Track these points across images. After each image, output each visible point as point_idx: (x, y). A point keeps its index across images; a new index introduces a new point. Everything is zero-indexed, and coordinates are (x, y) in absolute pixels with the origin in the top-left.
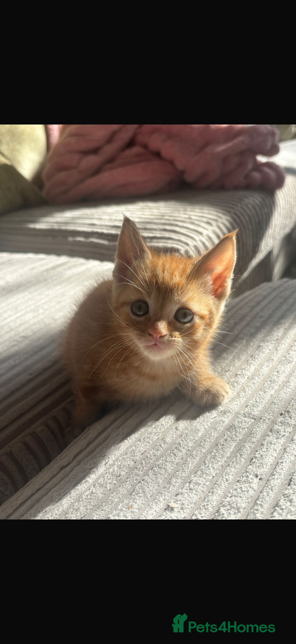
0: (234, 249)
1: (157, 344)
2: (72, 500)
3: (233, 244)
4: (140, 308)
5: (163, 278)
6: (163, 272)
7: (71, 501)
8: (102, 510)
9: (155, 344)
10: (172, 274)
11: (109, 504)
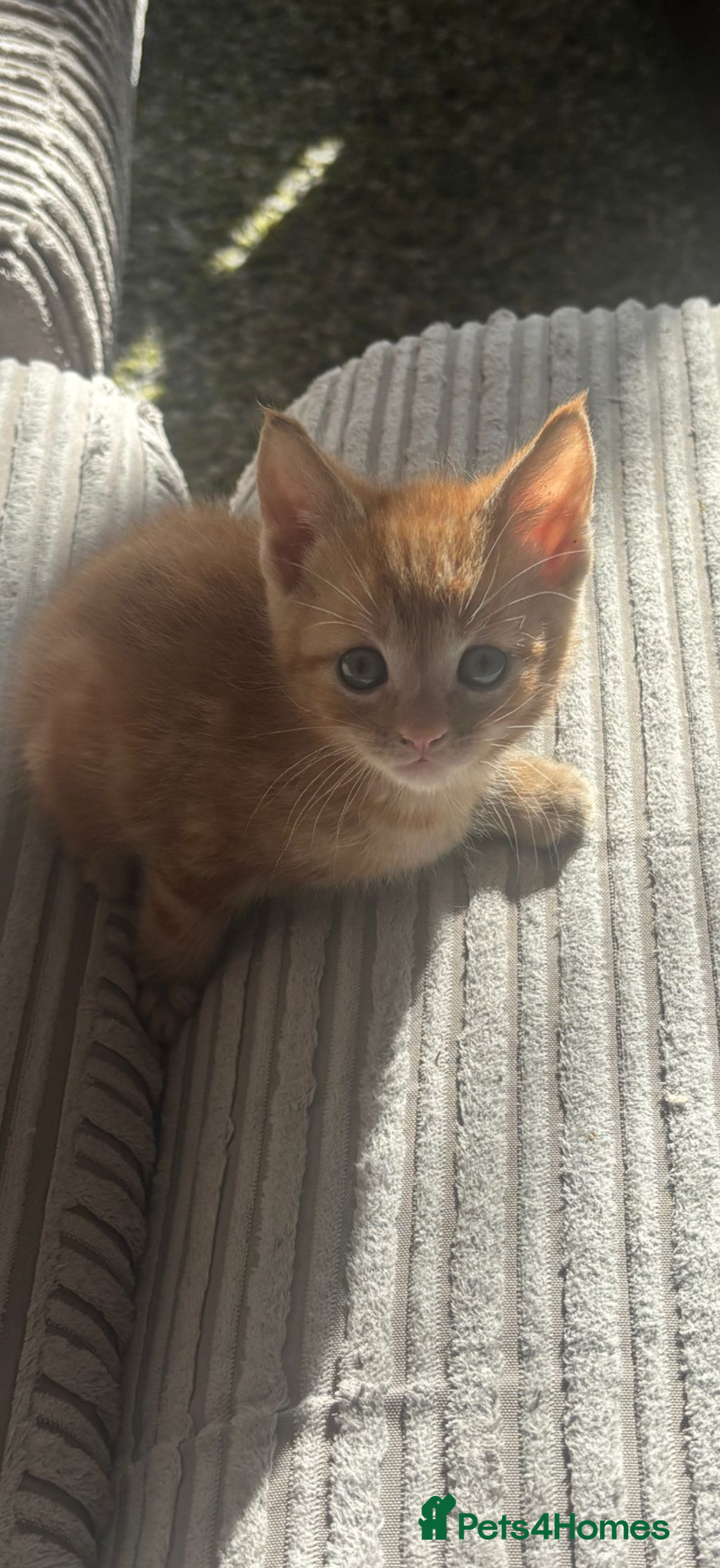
0: (585, 437)
1: (426, 758)
2: (440, 1172)
3: (582, 426)
4: (360, 667)
5: (411, 580)
6: (408, 564)
7: (438, 1174)
8: (536, 1166)
9: (422, 760)
10: (432, 565)
11: (538, 1148)
